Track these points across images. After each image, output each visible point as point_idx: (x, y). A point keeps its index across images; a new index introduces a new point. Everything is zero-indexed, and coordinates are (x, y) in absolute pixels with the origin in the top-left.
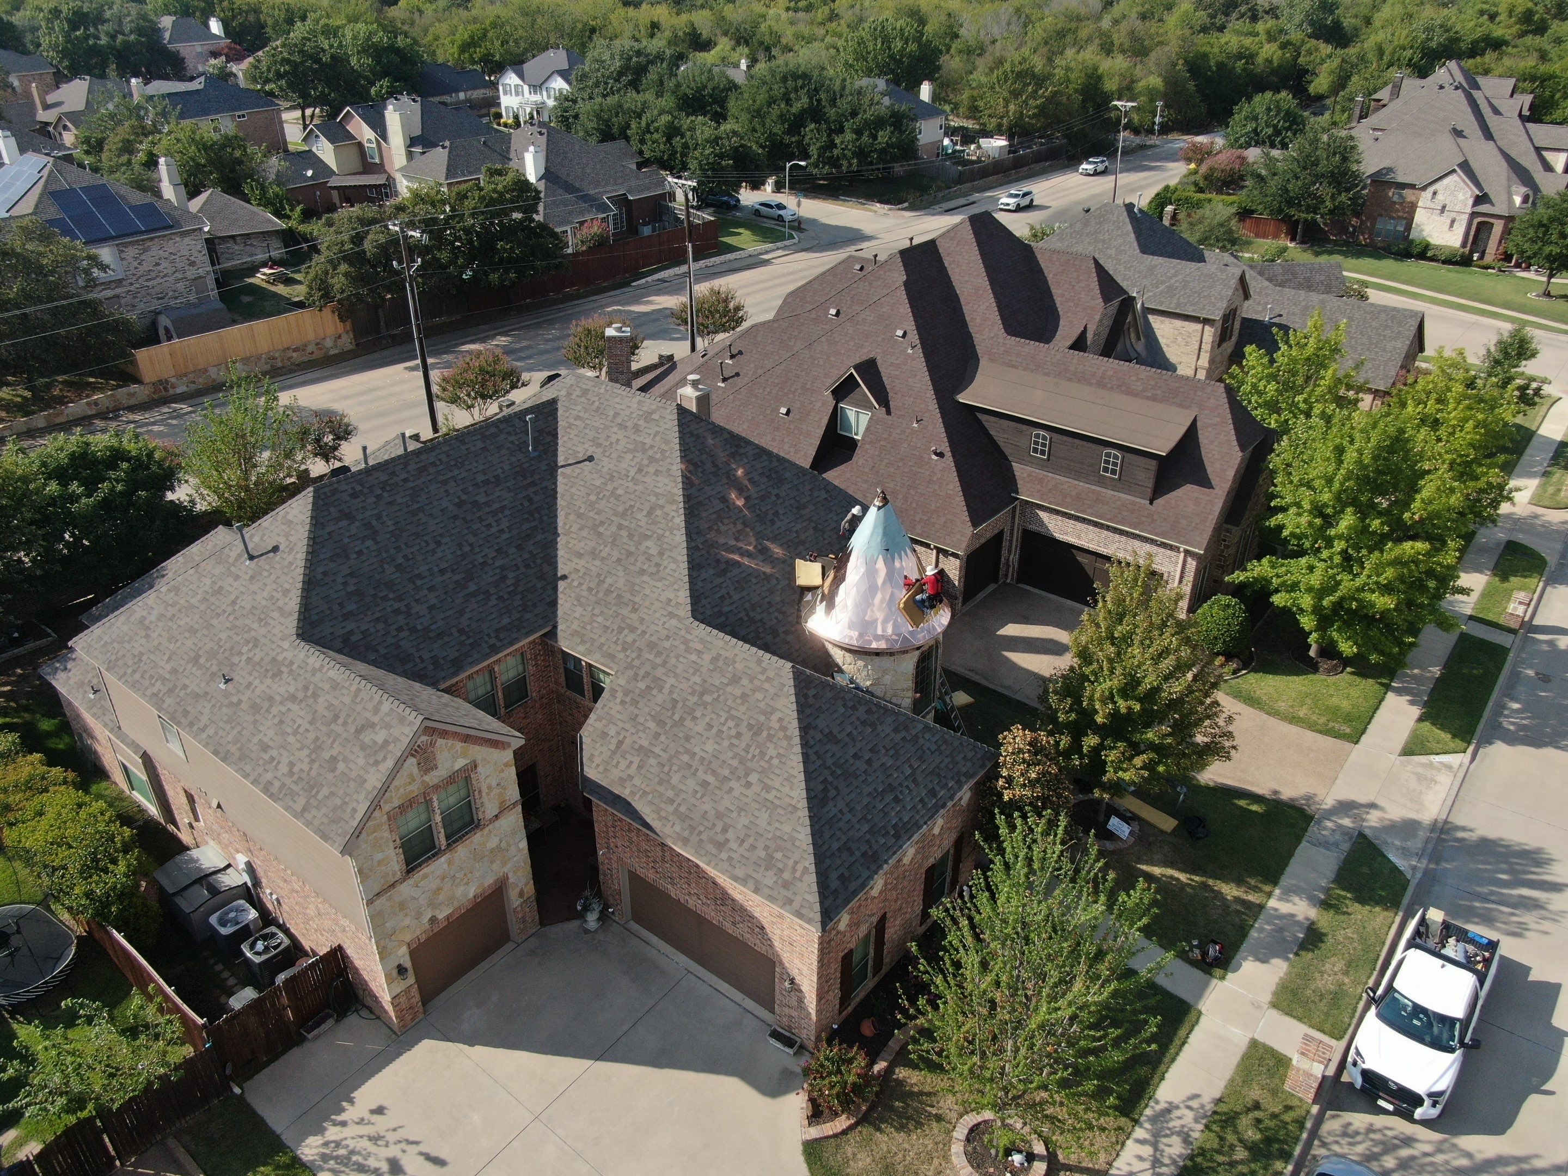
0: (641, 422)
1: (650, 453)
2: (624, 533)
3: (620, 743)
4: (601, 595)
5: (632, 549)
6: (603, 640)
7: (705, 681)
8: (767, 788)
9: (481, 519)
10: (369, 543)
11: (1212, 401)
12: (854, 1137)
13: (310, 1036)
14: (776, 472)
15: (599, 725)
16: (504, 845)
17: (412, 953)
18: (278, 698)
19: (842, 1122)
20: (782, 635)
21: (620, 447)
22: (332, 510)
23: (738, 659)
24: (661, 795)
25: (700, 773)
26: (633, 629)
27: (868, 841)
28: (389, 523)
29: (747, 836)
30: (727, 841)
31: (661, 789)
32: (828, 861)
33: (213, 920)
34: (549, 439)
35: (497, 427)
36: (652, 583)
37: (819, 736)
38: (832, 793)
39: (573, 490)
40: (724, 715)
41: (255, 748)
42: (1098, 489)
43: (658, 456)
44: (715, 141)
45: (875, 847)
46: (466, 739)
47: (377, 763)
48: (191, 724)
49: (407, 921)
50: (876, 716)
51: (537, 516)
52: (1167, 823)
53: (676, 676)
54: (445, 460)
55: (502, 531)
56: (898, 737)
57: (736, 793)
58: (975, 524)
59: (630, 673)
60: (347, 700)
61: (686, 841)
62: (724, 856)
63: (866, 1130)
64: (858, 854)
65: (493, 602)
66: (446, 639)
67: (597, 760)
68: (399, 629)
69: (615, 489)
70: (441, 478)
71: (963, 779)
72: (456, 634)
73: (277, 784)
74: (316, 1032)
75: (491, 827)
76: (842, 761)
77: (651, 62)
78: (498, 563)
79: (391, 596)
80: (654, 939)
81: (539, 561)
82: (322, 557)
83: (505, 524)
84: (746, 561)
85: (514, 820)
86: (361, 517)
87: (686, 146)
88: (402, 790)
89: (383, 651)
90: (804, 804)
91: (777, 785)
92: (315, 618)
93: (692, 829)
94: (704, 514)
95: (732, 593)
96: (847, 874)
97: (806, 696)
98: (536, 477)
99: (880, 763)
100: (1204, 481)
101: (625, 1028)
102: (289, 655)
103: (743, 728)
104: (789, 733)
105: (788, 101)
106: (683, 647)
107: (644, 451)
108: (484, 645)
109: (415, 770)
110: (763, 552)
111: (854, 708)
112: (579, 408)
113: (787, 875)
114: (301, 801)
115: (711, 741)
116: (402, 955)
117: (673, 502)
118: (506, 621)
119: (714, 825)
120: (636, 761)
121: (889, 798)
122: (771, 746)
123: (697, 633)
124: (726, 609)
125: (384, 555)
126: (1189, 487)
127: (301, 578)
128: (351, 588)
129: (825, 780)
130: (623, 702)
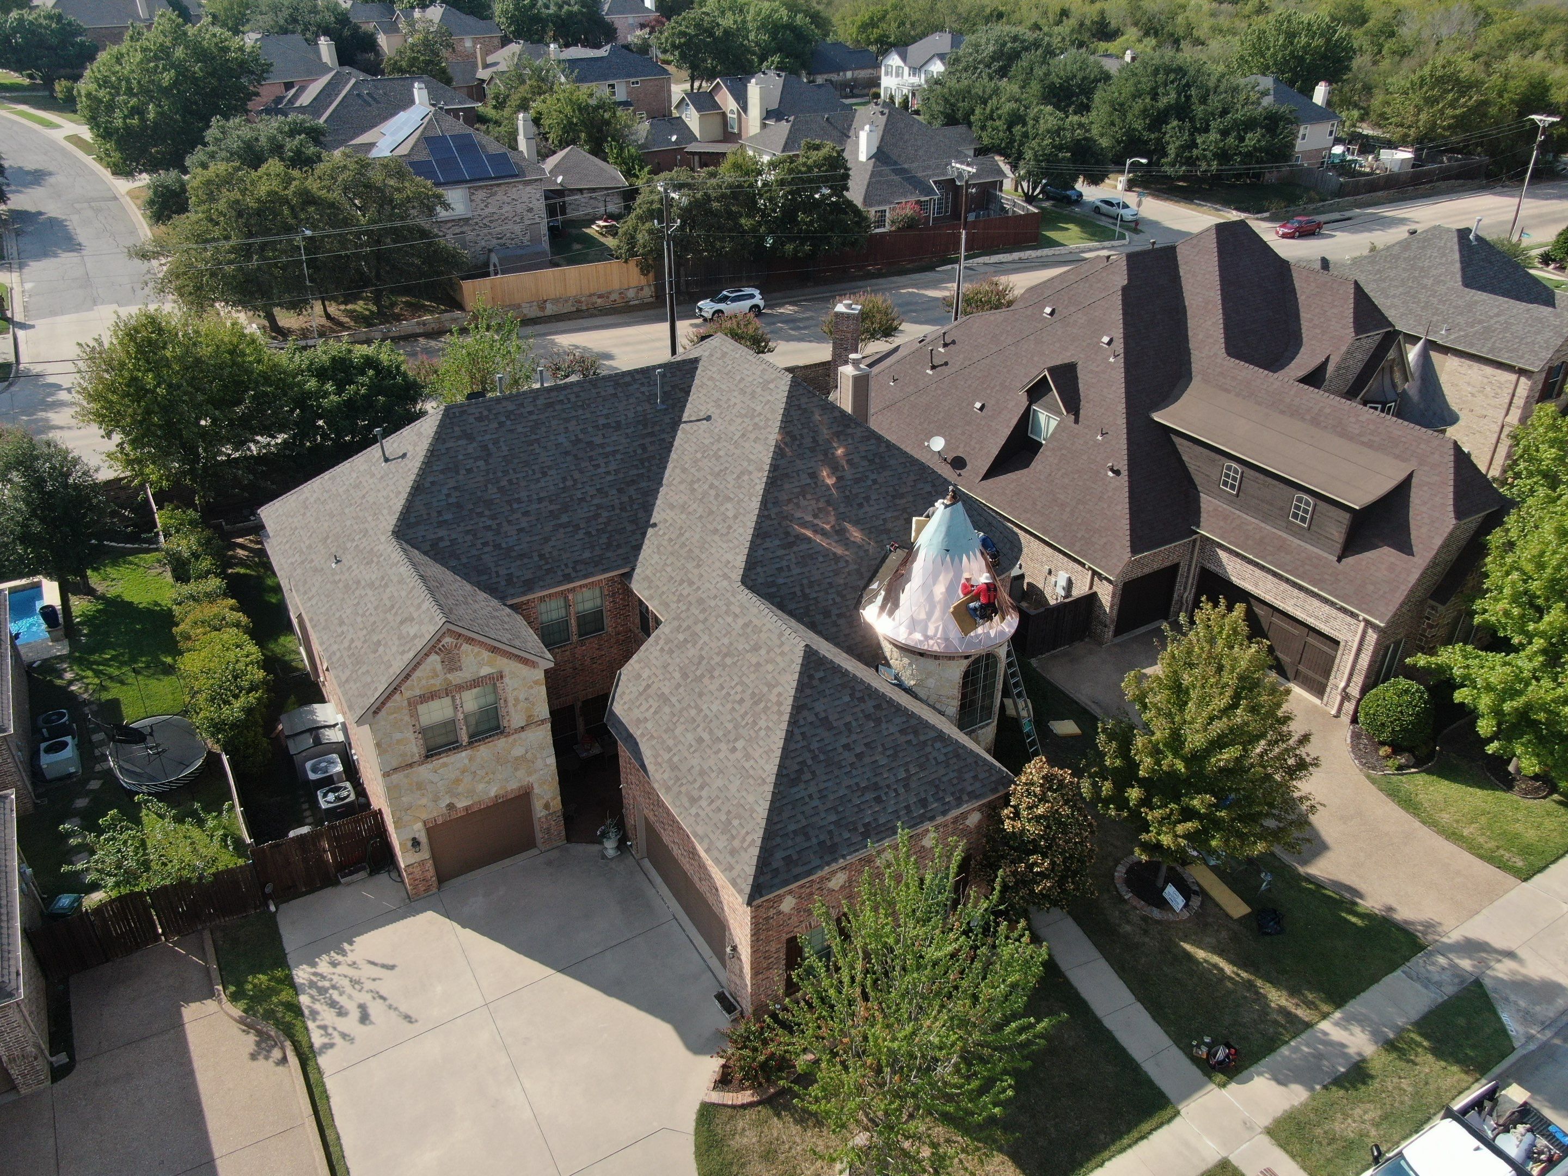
0: (759, 390)
1: (757, 420)
2: (713, 492)
3: (648, 686)
4: (677, 547)
5: (714, 509)
6: (665, 589)
7: (731, 644)
8: (748, 757)
9: (591, 459)
10: (481, 463)
11: (1436, 456)
12: (751, 1114)
13: (342, 881)
14: (881, 457)
15: (637, 666)
16: (529, 756)
17: (430, 831)
18: (363, 583)
19: (746, 1097)
20: (834, 618)
21: (734, 411)
22: (456, 429)
23: (764, 629)
24: (664, 742)
25: (699, 730)
26: (691, 583)
27: (830, 832)
28: (504, 448)
29: (718, 797)
30: (700, 797)
31: (665, 736)
32: (778, 840)
33: (308, 765)
34: (680, 394)
35: (633, 377)
36: (720, 543)
37: (811, 718)
38: (807, 776)
39: (686, 446)
40: (736, 679)
41: (336, 622)
42: (1285, 535)
43: (762, 424)
44: (1058, 131)
45: (837, 839)
46: (494, 650)
47: (403, 653)
48: (305, 593)
49: (424, 801)
50: (884, 713)
51: (646, 464)
52: (1237, 908)
53: (711, 634)
54: (573, 399)
55: (608, 473)
56: (903, 739)
57: (721, 756)
58: (1134, 551)
59: (676, 623)
60: (404, 594)
61: (668, 789)
62: (693, 811)
63: (764, 1111)
64: (814, 841)
65: (581, 534)
66: (526, 561)
67: (626, 698)
68: (485, 544)
69: (719, 449)
70: (564, 415)
71: (965, 797)
72: (536, 559)
73: (338, 654)
74: (348, 879)
75: (516, 736)
76: (830, 748)
77: (1026, 49)
78: (596, 501)
79: (487, 513)
80: (658, 880)
81: (635, 507)
82: (435, 468)
83: (613, 467)
84: (818, 539)
85: (542, 736)
86: (480, 439)
87: (1025, 135)
88: (424, 682)
89: (464, 560)
90: (772, 779)
91: (756, 756)
92: (412, 520)
93: (678, 779)
94: (787, 486)
95: (793, 566)
96: (795, 857)
97: (811, 677)
98: (657, 428)
99: (873, 759)
100: (1405, 547)
101: (595, 951)
102: (381, 547)
103: (747, 696)
104: (782, 709)
105: (1155, 96)
106: (724, 608)
107: (752, 418)
108: (560, 573)
109: (439, 667)
110: (840, 534)
111: (862, 700)
112: (714, 369)
113: (736, 843)
114: (348, 673)
115: (718, 702)
116: (418, 830)
117: (760, 470)
118: (587, 554)
119: (695, 780)
120: (655, 705)
121: (870, 796)
122: (763, 717)
123: (739, 597)
124: (781, 581)
125: (491, 476)
126: (1386, 549)
127: (411, 484)
128: (452, 500)
129: (803, 763)
130: (662, 650)
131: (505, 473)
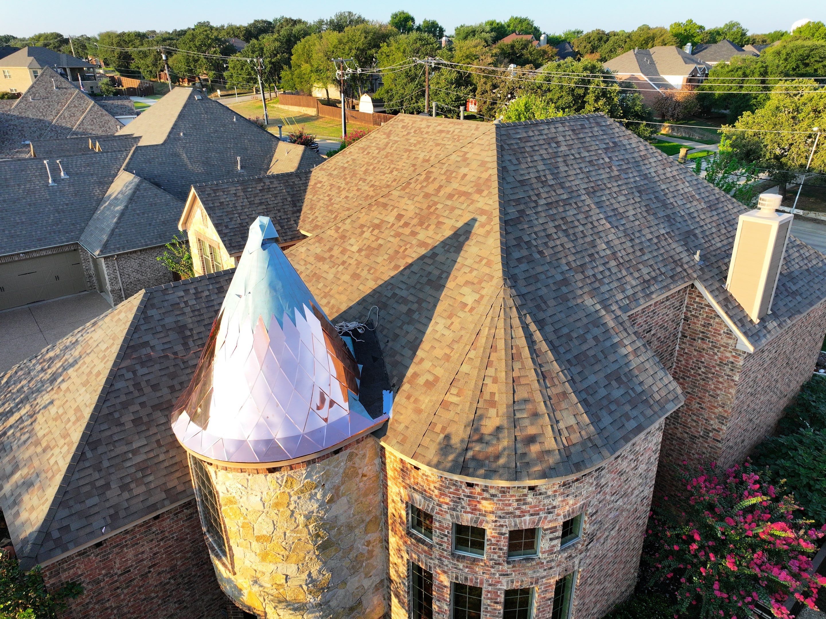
131: (379, 161)
